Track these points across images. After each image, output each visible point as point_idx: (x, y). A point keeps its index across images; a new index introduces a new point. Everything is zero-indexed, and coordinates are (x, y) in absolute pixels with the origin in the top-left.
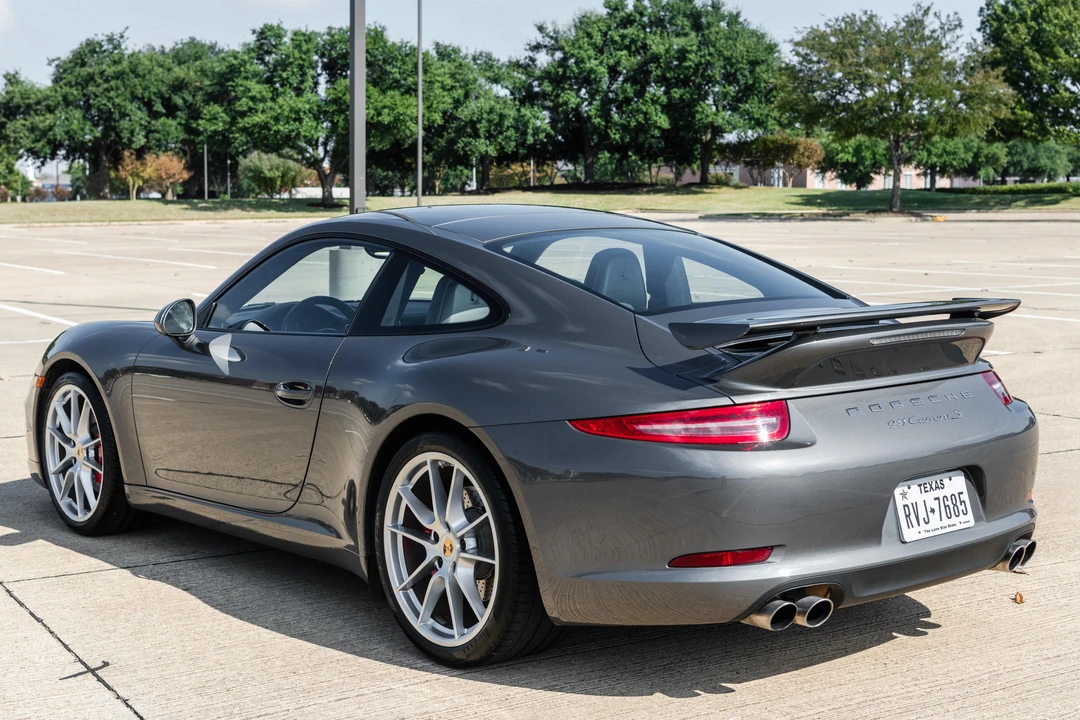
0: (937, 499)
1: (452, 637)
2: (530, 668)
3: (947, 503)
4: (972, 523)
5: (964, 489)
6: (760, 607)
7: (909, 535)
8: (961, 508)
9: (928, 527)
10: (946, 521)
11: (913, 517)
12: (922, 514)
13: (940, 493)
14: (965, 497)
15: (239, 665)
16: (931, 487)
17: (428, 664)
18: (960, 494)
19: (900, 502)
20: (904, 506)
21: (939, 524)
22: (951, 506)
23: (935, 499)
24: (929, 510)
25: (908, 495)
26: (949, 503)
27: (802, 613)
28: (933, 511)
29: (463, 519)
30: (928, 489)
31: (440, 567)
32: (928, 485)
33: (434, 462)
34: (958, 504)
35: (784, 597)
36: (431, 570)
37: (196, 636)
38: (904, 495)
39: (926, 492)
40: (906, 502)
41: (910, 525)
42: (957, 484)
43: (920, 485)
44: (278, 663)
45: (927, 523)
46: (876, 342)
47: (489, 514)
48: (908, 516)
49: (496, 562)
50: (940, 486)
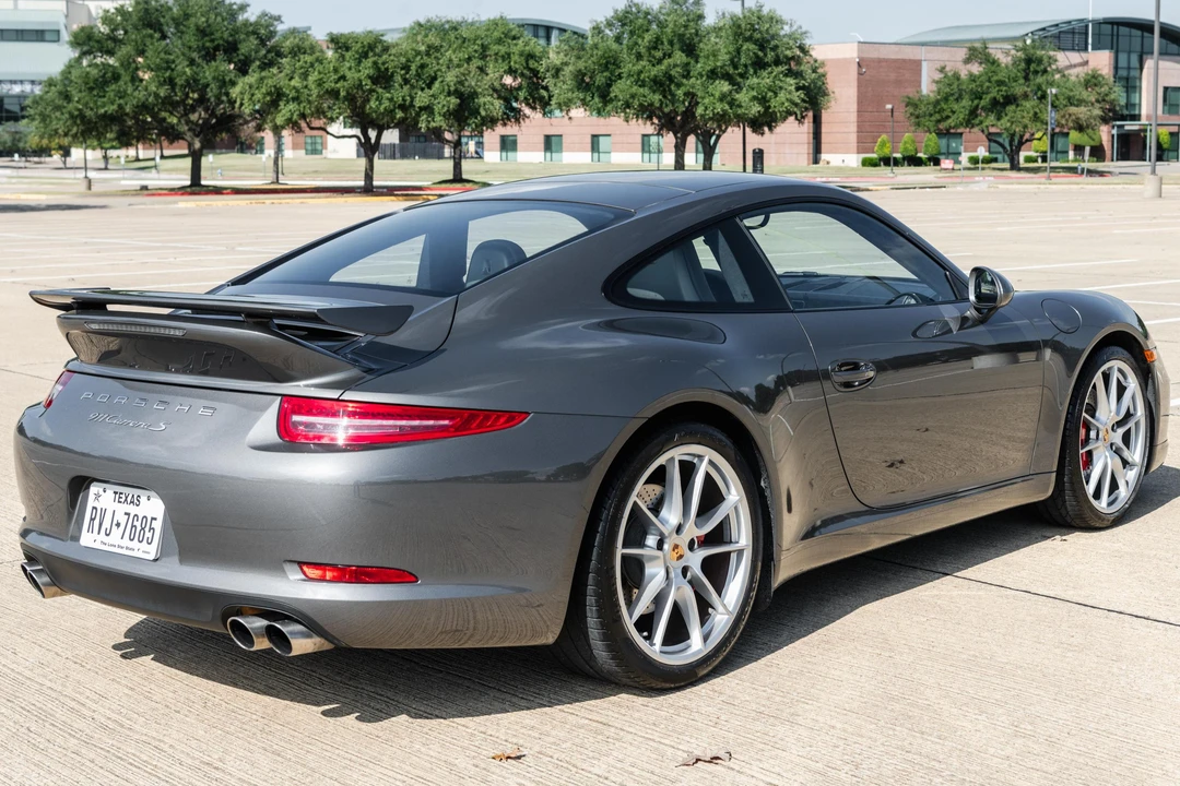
0: (127, 514)
4: (152, 556)
7: (87, 539)
8: (149, 535)
9: (106, 539)
12: (106, 524)
13: (132, 509)
14: (158, 525)
16: (126, 500)
18: (153, 519)
20: (94, 508)
21: (118, 542)
22: (139, 528)
24: (115, 522)
26: (138, 524)
28: (118, 525)
30: (122, 500)
32: (123, 496)
34: (147, 529)
38: (98, 496)
39: (119, 502)
40: (96, 504)
41: (91, 529)
43: (116, 493)
45: (107, 535)
48: (92, 519)
50: (136, 502)
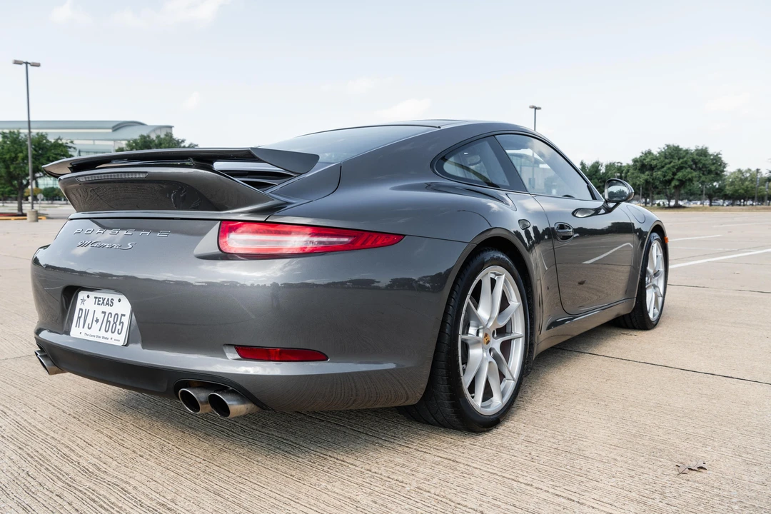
0: (104, 313)
4: (121, 343)
5: (127, 313)
8: (119, 327)
9: (89, 332)
10: (103, 333)
11: (82, 319)
12: (89, 321)
13: (107, 309)
14: (126, 320)
16: (103, 302)
20: (81, 309)
22: (112, 323)
24: (95, 319)
25: (86, 302)
30: (101, 303)
32: (101, 300)
34: (118, 323)
38: (83, 301)
39: (98, 304)
40: (82, 307)
41: (78, 325)
43: (96, 298)
48: (79, 318)
50: (110, 303)
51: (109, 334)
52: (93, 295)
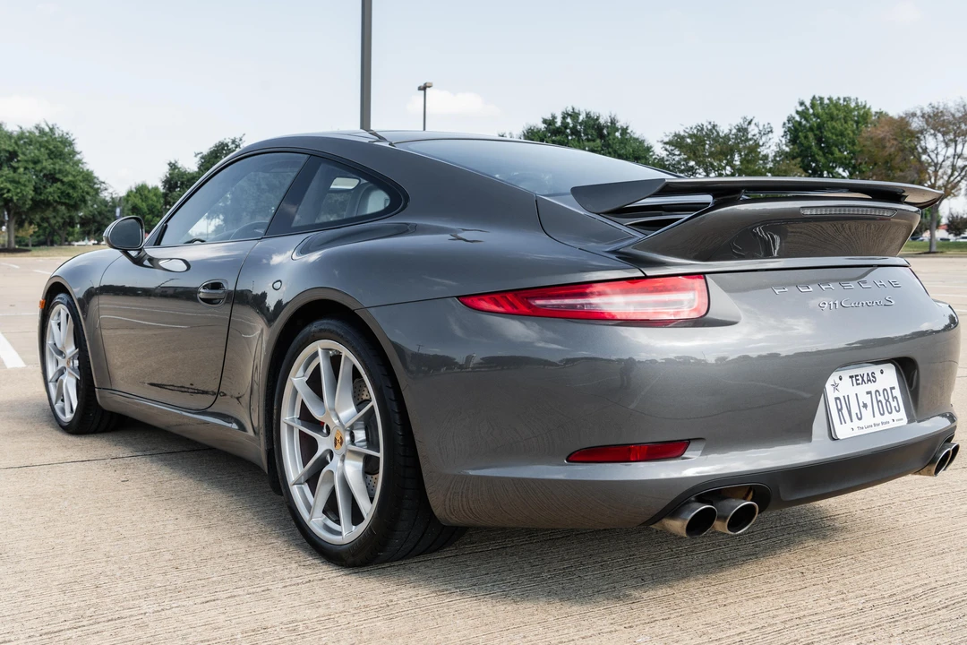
1: (340, 533)
2: (422, 569)
3: (879, 399)
4: (906, 420)
5: (895, 384)
6: (673, 510)
7: (842, 431)
8: (894, 404)
9: (861, 424)
10: (879, 419)
11: (845, 411)
12: (855, 410)
13: (871, 387)
14: (897, 392)
15: (126, 557)
16: (863, 380)
17: (317, 561)
18: (892, 388)
19: (831, 394)
20: (837, 399)
21: (872, 421)
22: (884, 402)
23: (868, 393)
24: (861, 404)
25: (840, 386)
26: (881, 398)
27: (723, 518)
28: (865, 406)
29: (353, 409)
30: (860, 381)
31: (331, 460)
32: (859, 377)
33: (326, 350)
34: (891, 400)
35: (701, 500)
36: (323, 462)
37: (104, 526)
38: (835, 386)
39: (858, 384)
40: (837, 394)
41: (842, 420)
42: (888, 377)
43: (851, 377)
44: (168, 556)
45: (860, 419)
46: (808, 212)
47: (374, 403)
48: (840, 410)
49: (381, 455)
50: (872, 378)
51: (887, 417)
52: (846, 374)
